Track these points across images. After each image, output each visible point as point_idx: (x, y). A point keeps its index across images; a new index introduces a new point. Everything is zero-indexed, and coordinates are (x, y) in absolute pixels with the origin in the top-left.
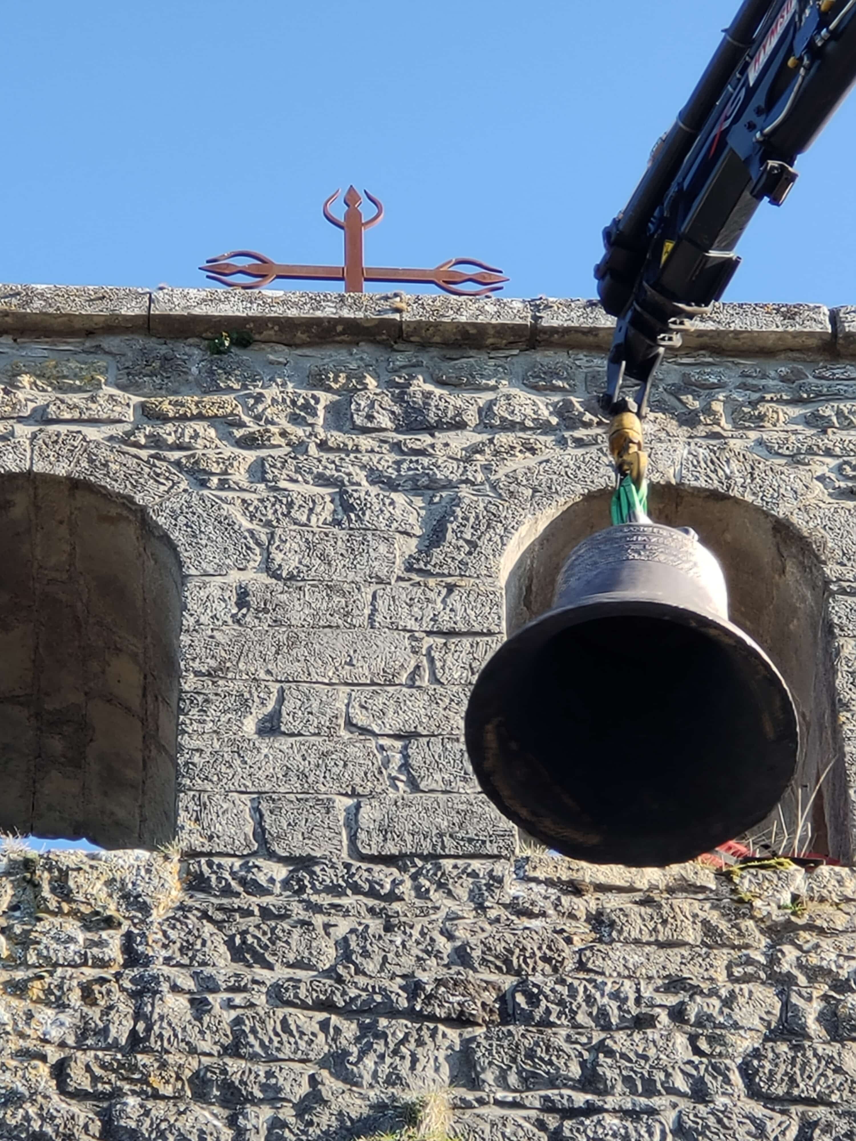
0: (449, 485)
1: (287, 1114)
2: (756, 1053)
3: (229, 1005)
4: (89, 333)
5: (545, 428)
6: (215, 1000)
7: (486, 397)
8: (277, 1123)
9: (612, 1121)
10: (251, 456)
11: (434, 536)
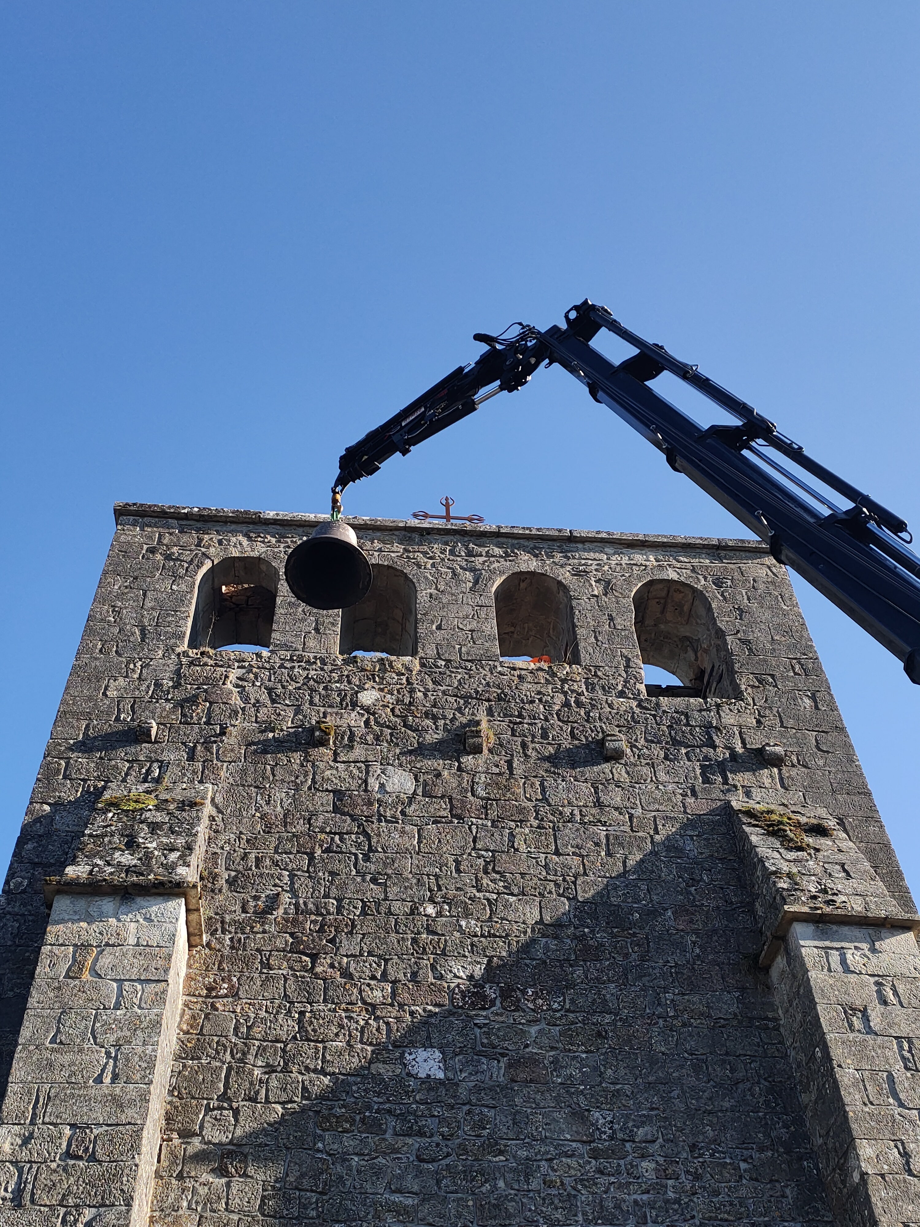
0: (479, 570)
1: (448, 722)
2: (559, 710)
3: (433, 695)
4: (391, 530)
5: (501, 557)
6: (429, 694)
7: (487, 549)
8: (445, 724)
9: (526, 726)
10: (431, 561)
11: (476, 582)
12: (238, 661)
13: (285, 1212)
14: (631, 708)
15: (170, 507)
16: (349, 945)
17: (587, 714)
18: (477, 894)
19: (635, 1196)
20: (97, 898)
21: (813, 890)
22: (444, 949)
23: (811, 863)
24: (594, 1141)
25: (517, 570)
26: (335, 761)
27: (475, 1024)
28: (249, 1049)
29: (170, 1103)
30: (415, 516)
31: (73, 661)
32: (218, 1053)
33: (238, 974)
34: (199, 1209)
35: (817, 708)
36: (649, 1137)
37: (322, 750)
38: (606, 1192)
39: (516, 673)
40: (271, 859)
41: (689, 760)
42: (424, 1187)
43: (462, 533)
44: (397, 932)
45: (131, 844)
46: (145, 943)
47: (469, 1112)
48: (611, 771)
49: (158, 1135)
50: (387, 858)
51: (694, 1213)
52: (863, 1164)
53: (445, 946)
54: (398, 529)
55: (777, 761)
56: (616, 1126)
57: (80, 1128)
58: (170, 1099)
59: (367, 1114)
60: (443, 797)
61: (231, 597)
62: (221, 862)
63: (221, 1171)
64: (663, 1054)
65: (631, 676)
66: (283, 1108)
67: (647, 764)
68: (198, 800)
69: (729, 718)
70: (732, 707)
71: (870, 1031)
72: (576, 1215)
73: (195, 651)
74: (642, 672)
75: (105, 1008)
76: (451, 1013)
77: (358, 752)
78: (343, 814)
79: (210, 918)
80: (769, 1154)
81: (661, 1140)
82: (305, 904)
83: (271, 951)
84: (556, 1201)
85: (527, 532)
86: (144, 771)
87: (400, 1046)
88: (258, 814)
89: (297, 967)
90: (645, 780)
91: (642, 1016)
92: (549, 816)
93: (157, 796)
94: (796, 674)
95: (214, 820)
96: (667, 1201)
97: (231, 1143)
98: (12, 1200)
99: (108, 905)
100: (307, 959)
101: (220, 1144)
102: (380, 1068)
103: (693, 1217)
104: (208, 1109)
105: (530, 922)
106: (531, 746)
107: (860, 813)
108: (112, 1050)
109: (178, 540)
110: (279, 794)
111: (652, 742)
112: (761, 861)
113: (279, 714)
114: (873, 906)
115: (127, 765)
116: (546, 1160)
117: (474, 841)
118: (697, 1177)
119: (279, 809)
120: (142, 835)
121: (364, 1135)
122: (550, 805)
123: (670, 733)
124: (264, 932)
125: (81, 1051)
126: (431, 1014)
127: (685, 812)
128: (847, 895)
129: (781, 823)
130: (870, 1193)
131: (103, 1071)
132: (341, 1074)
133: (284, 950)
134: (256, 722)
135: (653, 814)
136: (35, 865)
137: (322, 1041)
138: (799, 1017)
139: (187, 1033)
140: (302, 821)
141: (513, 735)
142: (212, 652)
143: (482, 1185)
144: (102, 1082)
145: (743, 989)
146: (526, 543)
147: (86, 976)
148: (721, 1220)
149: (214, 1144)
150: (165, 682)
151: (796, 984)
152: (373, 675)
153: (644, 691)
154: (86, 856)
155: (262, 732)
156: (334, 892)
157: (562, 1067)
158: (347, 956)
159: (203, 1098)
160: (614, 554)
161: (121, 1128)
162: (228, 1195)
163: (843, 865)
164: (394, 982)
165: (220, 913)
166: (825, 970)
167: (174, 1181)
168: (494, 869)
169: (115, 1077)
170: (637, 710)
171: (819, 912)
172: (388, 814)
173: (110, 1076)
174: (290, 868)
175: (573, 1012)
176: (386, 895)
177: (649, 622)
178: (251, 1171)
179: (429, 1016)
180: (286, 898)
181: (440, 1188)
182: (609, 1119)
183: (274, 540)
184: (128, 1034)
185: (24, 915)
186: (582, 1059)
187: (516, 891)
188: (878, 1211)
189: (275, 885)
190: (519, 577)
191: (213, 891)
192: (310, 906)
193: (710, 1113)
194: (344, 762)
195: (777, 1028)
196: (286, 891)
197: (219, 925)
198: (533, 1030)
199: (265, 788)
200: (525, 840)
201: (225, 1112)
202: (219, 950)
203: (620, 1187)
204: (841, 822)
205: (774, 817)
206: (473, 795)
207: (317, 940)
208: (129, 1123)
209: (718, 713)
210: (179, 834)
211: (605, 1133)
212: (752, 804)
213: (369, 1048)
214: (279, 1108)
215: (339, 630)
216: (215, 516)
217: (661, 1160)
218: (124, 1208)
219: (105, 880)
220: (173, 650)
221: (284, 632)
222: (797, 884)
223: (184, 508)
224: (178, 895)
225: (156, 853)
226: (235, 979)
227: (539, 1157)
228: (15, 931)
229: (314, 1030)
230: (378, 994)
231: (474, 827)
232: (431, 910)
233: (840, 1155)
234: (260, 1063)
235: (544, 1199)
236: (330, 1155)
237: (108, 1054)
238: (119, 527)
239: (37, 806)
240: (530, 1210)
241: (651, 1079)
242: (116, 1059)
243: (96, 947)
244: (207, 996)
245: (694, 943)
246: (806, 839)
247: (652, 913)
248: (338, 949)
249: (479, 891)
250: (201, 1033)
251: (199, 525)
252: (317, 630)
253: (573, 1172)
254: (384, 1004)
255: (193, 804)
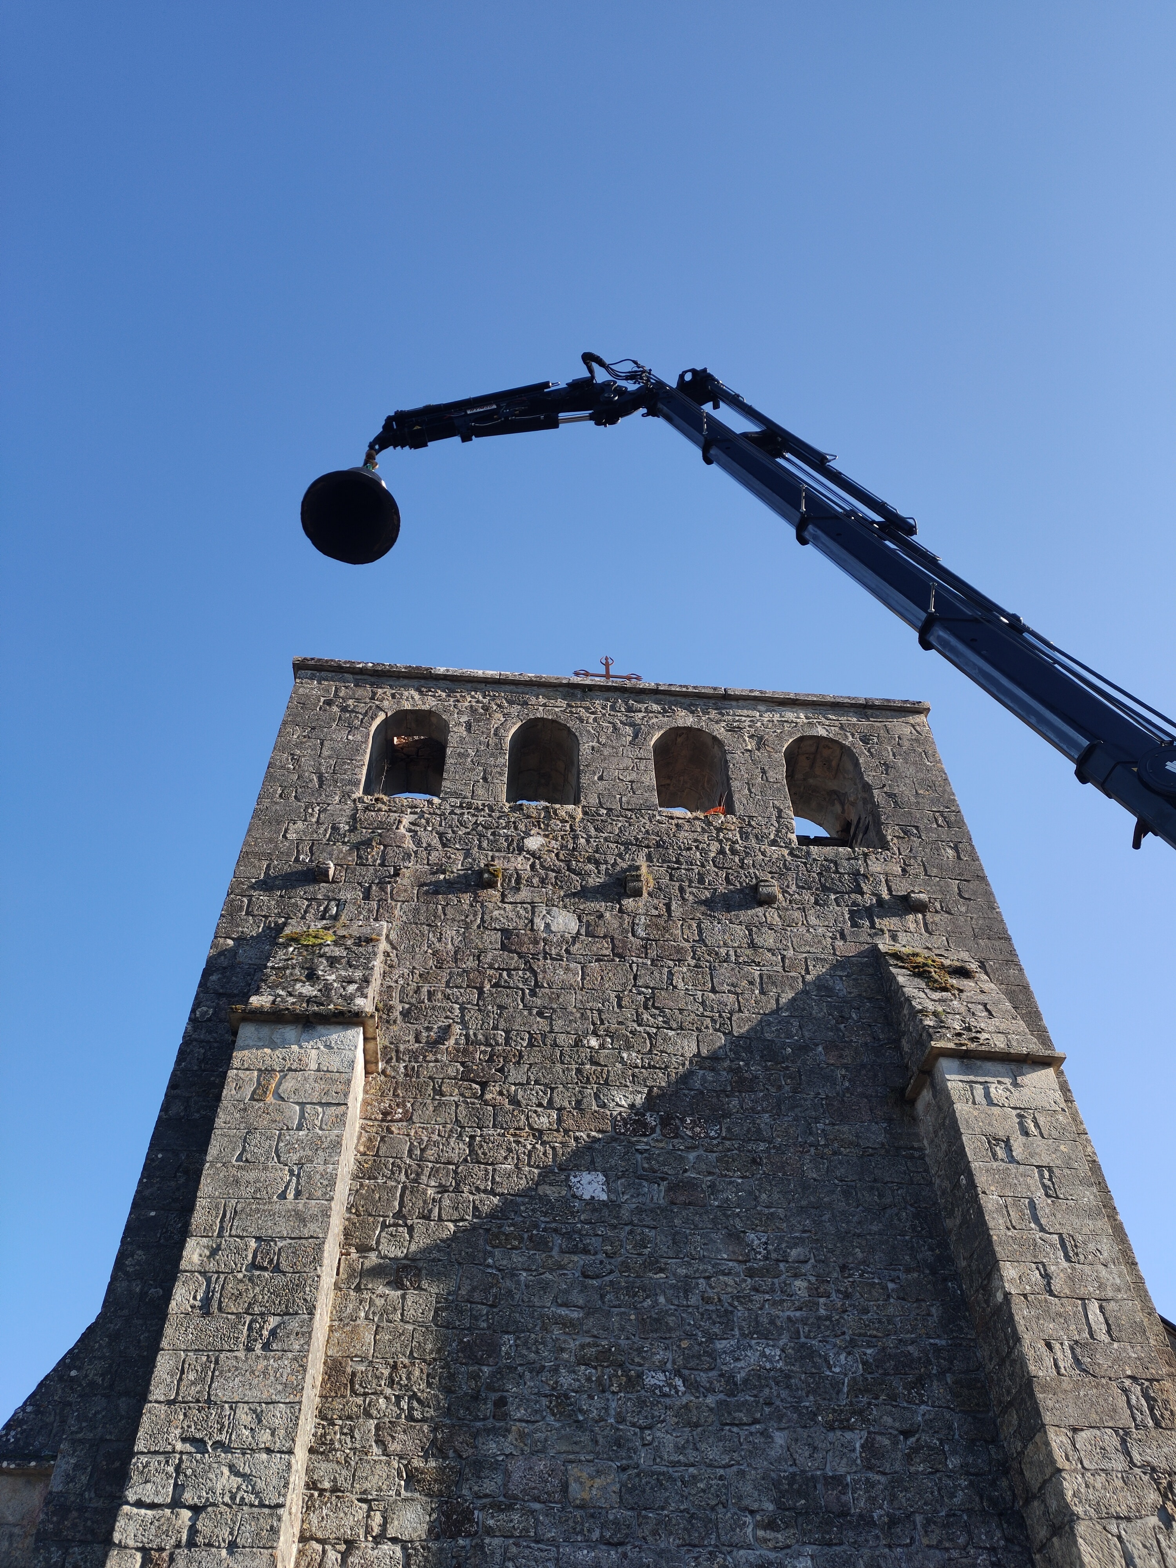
0: (638, 725)
1: (609, 867)
2: (715, 857)
3: (595, 841)
4: (555, 687)
5: (659, 713)
6: (592, 840)
7: (646, 705)
8: (607, 869)
9: (683, 871)
10: (593, 716)
11: (636, 736)
12: (411, 807)
13: (458, 1323)
14: (783, 856)
15: (345, 662)
16: (516, 1074)
17: (742, 861)
18: (638, 1028)
19: (788, 1313)
20: (280, 1026)
21: (958, 1028)
22: (607, 1079)
23: (955, 1003)
24: (749, 1261)
25: (674, 725)
26: (503, 901)
27: (637, 1150)
28: (423, 1170)
29: (348, 1219)
30: (577, 674)
31: (254, 805)
32: (393, 1173)
33: (412, 1100)
34: (376, 1319)
35: (959, 858)
36: (802, 1258)
37: (491, 891)
38: (761, 1309)
39: (674, 822)
40: (443, 992)
41: (838, 905)
42: (588, 1302)
43: (622, 690)
44: (562, 1063)
45: (312, 976)
46: (325, 1069)
47: (631, 1232)
48: (764, 915)
49: (337, 1250)
50: (553, 993)
51: (845, 1329)
52: (1006, 1285)
53: (608, 1076)
54: (561, 685)
55: (921, 908)
56: (770, 1247)
57: (265, 1241)
58: (348, 1215)
59: (534, 1232)
60: (605, 937)
61: (402, 748)
62: (395, 994)
63: (397, 1284)
64: (815, 1180)
65: (783, 827)
66: (456, 1226)
67: (799, 908)
68: (374, 936)
69: (876, 866)
70: (878, 856)
71: (1012, 1160)
72: (732, 1330)
73: (369, 797)
74: (793, 822)
75: (288, 1129)
76: (613, 1139)
77: (525, 894)
78: (510, 951)
79: (385, 1047)
80: (916, 1275)
81: (812, 1261)
82: (475, 1034)
83: (443, 1079)
84: (714, 1316)
85: (684, 689)
86: (322, 908)
87: (565, 1170)
88: (430, 951)
89: (468, 1093)
90: (797, 924)
91: (794, 1144)
92: (706, 955)
93: (335, 932)
94: (939, 826)
95: (389, 956)
96: (819, 1318)
97: (406, 1257)
98: (201, 1308)
99: (290, 1032)
100: (477, 1087)
101: (396, 1259)
102: (546, 1190)
103: (844, 1333)
104: (384, 1226)
105: (689, 1055)
106: (688, 890)
107: (1001, 957)
108: (295, 1168)
109: (354, 694)
110: (450, 932)
111: (803, 888)
112: (908, 1000)
113: (450, 858)
114: (1015, 1044)
115: (306, 903)
116: (704, 1278)
117: (635, 978)
118: (847, 1296)
119: (450, 946)
120: (322, 968)
121: (532, 1252)
122: (706, 946)
123: (820, 880)
124: (436, 1061)
125: (266, 1168)
126: (595, 1140)
127: (834, 954)
128: (989, 1032)
129: (925, 965)
130: (1013, 1311)
131: (286, 1187)
132: (509, 1194)
133: (455, 1078)
134: (428, 864)
135: (805, 955)
136: (220, 995)
137: (492, 1164)
138: (944, 1147)
139: (364, 1154)
140: (471, 958)
141: (671, 879)
142: (385, 798)
143: (644, 1300)
144: (285, 1198)
145: (890, 1121)
146: (683, 700)
147: (270, 1099)
148: (870, 1336)
149: (390, 1259)
150: (341, 825)
151: (942, 1115)
152: (538, 822)
153: (796, 840)
154: (269, 987)
155: (434, 873)
156: (502, 1024)
157: (719, 1191)
158: (515, 1084)
159: (379, 1216)
160: (766, 711)
161: (303, 1241)
162: (403, 1306)
163: (985, 1005)
164: (560, 1110)
165: (395, 1042)
166: (970, 1103)
167: (352, 1293)
168: (653, 1006)
169: (298, 1194)
170: (789, 858)
171: (964, 1048)
172: (553, 952)
173: (293, 1192)
174: (460, 1001)
175: (729, 1139)
176: (551, 1028)
177: (799, 776)
178: (425, 1284)
179: (592, 1142)
180: (457, 1029)
181: (603, 1302)
182: (763, 1240)
183: (444, 695)
184: (310, 1153)
185: (208, 1042)
186: (738, 1184)
187: (675, 1026)
188: (1021, 1328)
189: (447, 1017)
190: (676, 734)
191: (388, 1022)
192: (480, 1037)
193: (859, 1236)
194: (511, 903)
195: (922, 1158)
196: (457, 1023)
197: (394, 1054)
198: (692, 1156)
199: (437, 926)
200: (683, 978)
201: (401, 1229)
202: (394, 1077)
203: (774, 1304)
204: (982, 966)
205: (920, 960)
206: (634, 935)
207: (486, 1069)
208: (312, 1237)
209: (865, 861)
210: (356, 967)
211: (760, 1253)
212: (898, 947)
213: (536, 1171)
214: (451, 1226)
215: (506, 780)
216: (389, 671)
217: (813, 1279)
218: (306, 1316)
219: (288, 1009)
220: (349, 797)
221: (454, 781)
222: (942, 1022)
223: (359, 663)
224: (356, 1024)
225: (335, 985)
226: (409, 1105)
227: (697, 1275)
228: (201, 1057)
229: (484, 1154)
230: (544, 1120)
231: (634, 966)
232: (594, 1042)
233: (984, 1275)
234: (433, 1184)
235: (702, 1314)
236: (500, 1270)
237: (291, 1172)
238: (298, 681)
239: (221, 940)
240: (689, 1324)
241: (804, 1203)
242: (298, 1176)
243: (279, 1071)
244: (383, 1120)
245: (844, 1076)
246: (950, 980)
247: (803, 1049)
248: (506, 1077)
249: (639, 1025)
250: (377, 1155)
251: (373, 679)
252: (485, 779)
253: (729, 1290)
254: (550, 1130)
255: (369, 940)
